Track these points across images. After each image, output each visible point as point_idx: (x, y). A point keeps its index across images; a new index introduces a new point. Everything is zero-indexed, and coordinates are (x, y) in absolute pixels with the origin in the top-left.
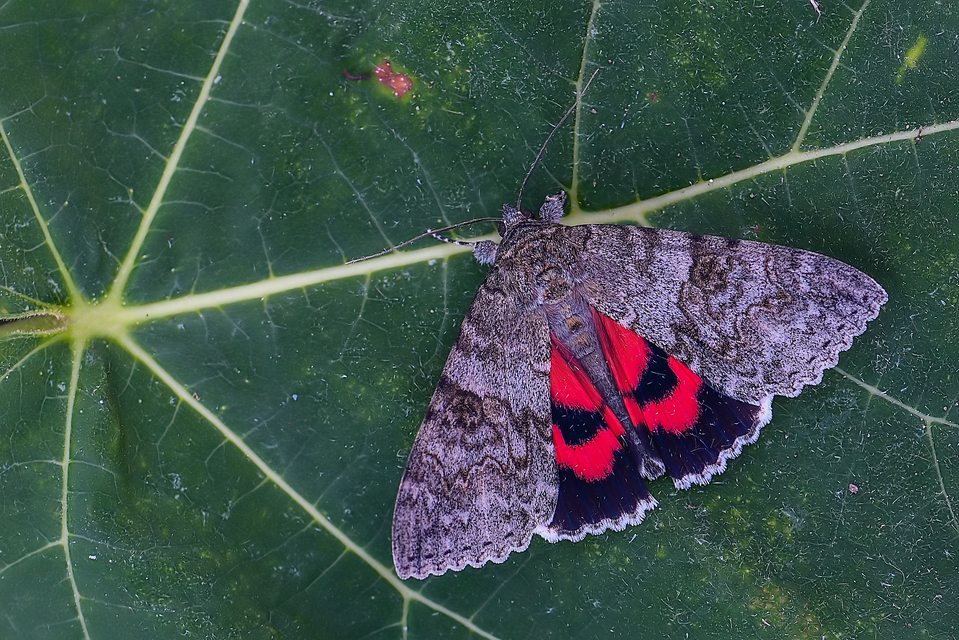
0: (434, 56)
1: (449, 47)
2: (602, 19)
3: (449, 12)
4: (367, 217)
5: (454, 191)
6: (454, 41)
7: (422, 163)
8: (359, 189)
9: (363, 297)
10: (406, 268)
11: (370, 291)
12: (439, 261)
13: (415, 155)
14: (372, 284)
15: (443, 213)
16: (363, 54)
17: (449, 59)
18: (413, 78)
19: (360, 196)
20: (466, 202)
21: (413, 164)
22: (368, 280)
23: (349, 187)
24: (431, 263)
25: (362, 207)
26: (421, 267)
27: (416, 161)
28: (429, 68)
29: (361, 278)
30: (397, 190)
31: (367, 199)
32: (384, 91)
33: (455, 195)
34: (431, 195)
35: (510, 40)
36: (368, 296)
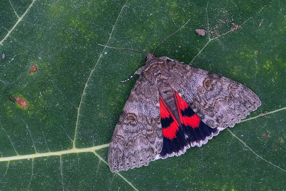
0: (35, 96)
1: (40, 93)
2: (88, 90)
3: (42, 82)
4: (10, 143)
5: (38, 138)
6: (42, 92)
7: (29, 128)
8: (9, 134)
9: (7, 167)
10: (21, 160)
11: (9, 166)
12: (31, 159)
13: (27, 126)
14: (10, 164)
15: (34, 144)
16: (13, 93)
17: (40, 97)
18: (28, 102)
19: (9, 137)
20: (41, 142)
21: (26, 128)
22: (9, 163)
23: (5, 133)
24: (28, 159)
25: (9, 140)
26: (25, 160)
27: (27, 127)
28: (33, 100)
29: (7, 162)
30: (20, 136)
31: (11, 137)
32: (19, 106)
33: (38, 139)
34: (31, 138)
35: (60, 93)
36: (9, 167)
